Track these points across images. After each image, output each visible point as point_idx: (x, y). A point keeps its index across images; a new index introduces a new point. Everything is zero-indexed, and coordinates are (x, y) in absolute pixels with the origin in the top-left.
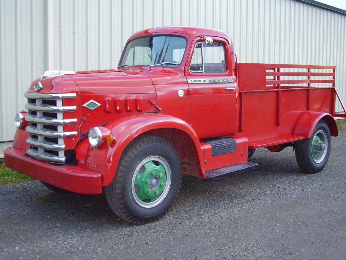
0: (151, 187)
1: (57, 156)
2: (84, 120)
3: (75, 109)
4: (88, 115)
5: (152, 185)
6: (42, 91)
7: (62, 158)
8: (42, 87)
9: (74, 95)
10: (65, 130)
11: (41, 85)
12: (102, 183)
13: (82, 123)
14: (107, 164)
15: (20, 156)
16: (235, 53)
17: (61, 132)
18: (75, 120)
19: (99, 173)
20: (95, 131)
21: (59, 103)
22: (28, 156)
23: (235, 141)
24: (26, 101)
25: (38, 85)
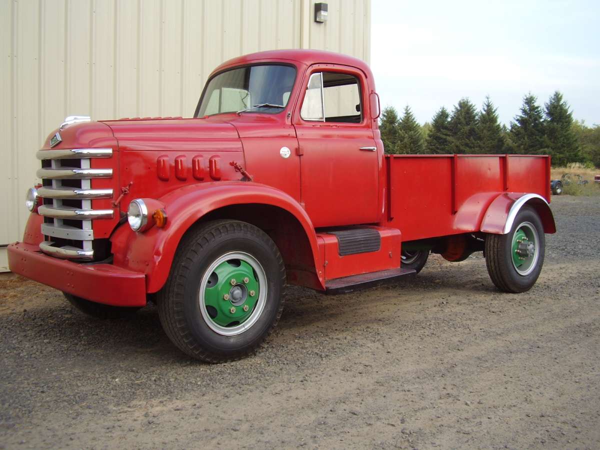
0: (233, 302)
1: (80, 249)
2: (125, 191)
3: (110, 174)
4: (132, 183)
5: (234, 299)
6: (61, 145)
7: (89, 252)
8: (60, 140)
9: (110, 151)
10: (93, 207)
11: (60, 138)
12: (147, 289)
13: (122, 195)
14: (155, 256)
15: (30, 253)
16: (377, 92)
17: (87, 210)
18: (110, 191)
19: (142, 271)
20: (137, 205)
21: (85, 164)
22: (41, 252)
23: (378, 233)
24: (39, 164)
25: (55, 138)
